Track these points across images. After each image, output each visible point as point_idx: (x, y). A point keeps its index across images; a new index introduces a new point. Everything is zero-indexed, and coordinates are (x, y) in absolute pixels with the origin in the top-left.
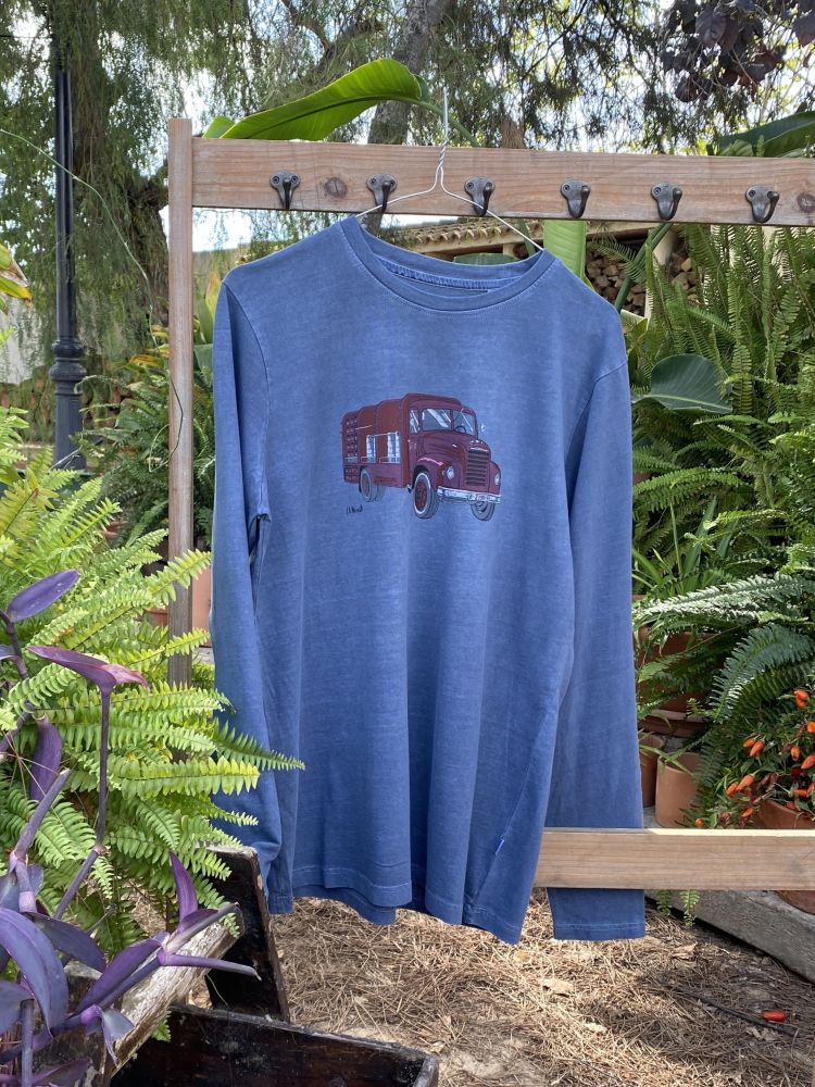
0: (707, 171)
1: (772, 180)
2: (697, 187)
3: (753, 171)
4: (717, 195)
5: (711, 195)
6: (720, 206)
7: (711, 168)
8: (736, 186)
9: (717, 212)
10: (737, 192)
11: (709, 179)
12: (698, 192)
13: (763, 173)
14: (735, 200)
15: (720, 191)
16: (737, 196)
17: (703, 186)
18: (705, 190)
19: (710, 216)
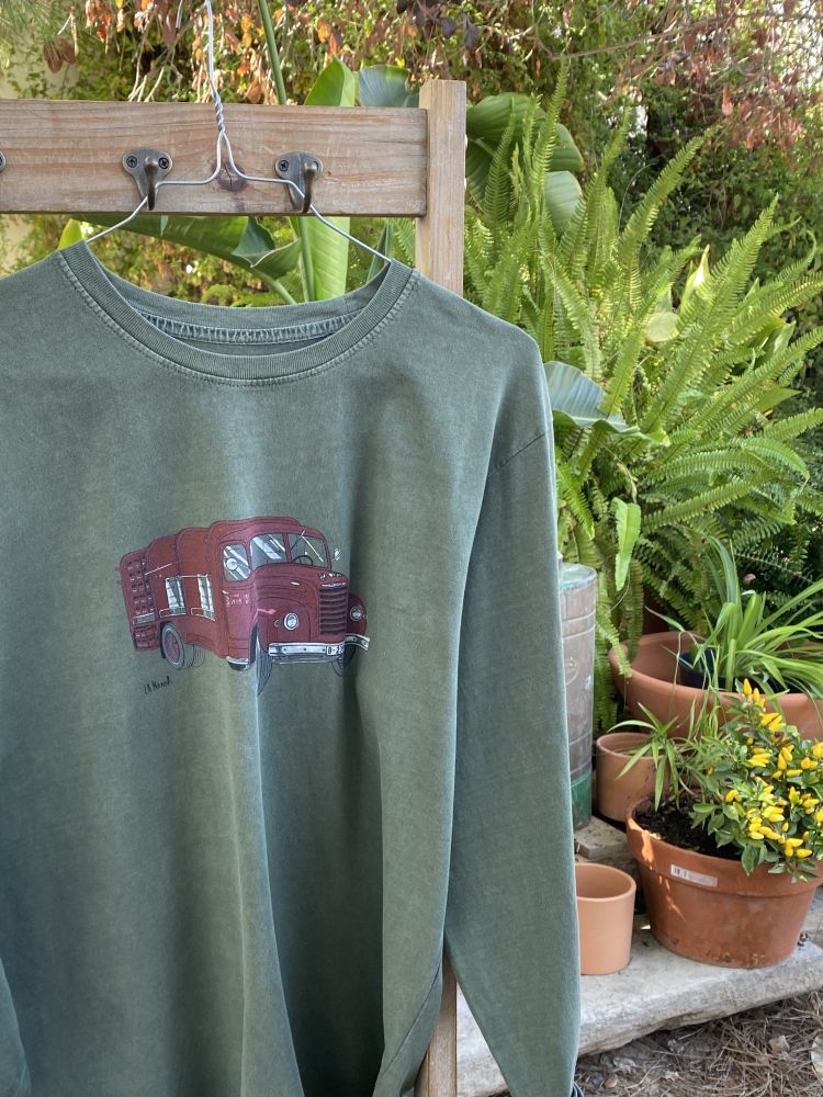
0: (50, 125)
1: (165, 140)
2: (34, 151)
3: (130, 124)
4: (73, 165)
5: (63, 165)
6: (81, 183)
7: (55, 120)
8: (105, 150)
9: (77, 194)
10: (105, 159)
11: (55, 139)
12: (38, 160)
13: (146, 127)
14: (106, 173)
15: (76, 159)
16: (106, 166)
17: (46, 151)
18: (51, 159)
19: (67, 200)
